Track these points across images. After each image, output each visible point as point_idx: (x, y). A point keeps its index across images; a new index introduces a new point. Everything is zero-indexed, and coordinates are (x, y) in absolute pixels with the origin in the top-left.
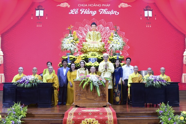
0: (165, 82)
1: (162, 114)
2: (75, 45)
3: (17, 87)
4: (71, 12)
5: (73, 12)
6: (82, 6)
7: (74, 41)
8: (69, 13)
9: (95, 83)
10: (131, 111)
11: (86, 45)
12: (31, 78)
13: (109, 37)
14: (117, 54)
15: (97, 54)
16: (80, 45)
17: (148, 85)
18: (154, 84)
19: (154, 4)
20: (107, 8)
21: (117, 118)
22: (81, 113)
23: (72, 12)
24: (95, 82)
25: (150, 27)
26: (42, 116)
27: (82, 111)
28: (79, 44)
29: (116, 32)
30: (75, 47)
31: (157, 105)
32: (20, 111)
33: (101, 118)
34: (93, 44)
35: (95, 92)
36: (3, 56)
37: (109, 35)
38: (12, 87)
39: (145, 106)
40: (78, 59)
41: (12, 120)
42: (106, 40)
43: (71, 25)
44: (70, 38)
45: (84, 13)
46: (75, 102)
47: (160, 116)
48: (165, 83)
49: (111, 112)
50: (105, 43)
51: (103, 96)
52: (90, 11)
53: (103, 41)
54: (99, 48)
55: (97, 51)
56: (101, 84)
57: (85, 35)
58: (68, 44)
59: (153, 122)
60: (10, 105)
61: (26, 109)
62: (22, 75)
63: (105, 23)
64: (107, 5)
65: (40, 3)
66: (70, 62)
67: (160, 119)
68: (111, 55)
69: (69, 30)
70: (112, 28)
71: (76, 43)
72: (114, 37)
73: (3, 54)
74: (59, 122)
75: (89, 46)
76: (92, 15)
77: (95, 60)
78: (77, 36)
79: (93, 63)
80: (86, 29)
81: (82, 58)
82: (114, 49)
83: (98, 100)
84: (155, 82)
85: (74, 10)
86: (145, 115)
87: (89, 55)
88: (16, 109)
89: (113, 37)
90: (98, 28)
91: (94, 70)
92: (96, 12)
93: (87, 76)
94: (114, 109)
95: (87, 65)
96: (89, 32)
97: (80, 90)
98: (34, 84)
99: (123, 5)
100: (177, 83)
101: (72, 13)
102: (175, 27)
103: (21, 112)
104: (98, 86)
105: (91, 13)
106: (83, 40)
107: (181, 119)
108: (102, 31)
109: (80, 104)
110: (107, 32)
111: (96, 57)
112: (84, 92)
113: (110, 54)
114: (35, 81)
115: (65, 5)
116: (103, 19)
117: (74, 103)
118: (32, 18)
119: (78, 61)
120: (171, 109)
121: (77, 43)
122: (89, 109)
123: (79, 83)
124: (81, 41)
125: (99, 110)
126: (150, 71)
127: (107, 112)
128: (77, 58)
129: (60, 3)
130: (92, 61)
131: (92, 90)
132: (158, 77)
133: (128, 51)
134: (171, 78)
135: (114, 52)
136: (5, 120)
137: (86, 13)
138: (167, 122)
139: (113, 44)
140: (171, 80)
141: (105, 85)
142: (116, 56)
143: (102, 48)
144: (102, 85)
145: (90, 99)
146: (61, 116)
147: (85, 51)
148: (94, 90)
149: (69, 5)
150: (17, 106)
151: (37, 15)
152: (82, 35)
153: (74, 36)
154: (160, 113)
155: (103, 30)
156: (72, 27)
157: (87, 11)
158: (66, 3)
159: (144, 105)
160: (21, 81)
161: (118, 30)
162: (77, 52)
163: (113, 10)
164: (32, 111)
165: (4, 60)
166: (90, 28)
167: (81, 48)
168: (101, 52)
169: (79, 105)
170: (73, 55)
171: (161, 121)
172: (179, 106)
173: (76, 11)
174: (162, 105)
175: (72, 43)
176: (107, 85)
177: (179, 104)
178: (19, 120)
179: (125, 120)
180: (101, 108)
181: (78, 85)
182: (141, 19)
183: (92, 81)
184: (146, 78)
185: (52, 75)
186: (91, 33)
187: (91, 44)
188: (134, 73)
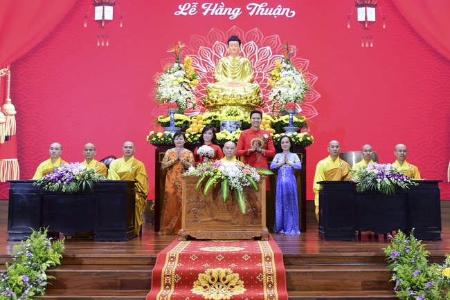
0: (405, 180)
1: (397, 259)
2: (188, 90)
3: (42, 192)
4: (180, 10)
5: (184, 11)
7: (186, 80)
8: (175, 14)
9: (233, 182)
10: (321, 251)
11: (215, 90)
12: (78, 168)
13: (271, 71)
14: (289, 111)
15: (242, 112)
16: (202, 91)
17: (363, 187)
18: (379, 185)
21: (286, 268)
22: (197, 255)
23: (182, 11)
24: (234, 178)
25: (372, 46)
26: (101, 262)
27: (201, 249)
28: (199, 87)
29: (289, 60)
30: (190, 94)
31: (385, 236)
32: (45, 250)
33: (246, 268)
34: (231, 88)
36: (15, 115)
37: (271, 65)
38: (31, 191)
39: (357, 239)
40: (194, 124)
41: (22, 275)
42: (264, 78)
43: (179, 43)
44: (176, 74)
45: (212, 14)
46: (187, 227)
47: (392, 265)
48: (406, 182)
49: (271, 252)
50: (261, 85)
51: (254, 213)
52: (226, 9)
53: (257, 80)
54: (246, 98)
55: (242, 106)
56: (249, 184)
57: (214, 65)
58: (172, 89)
59: (375, 279)
61: (61, 244)
62: (58, 162)
63: (263, 37)
67: (393, 273)
68: (276, 114)
69: (175, 53)
70: (277, 50)
71: (191, 86)
72: (283, 70)
73: (15, 112)
74: (141, 278)
75: (222, 91)
76: (230, 18)
77: (235, 126)
78: (193, 68)
79: (231, 132)
80: (216, 52)
81: (205, 120)
82: (281, 99)
83: (240, 223)
84: (380, 180)
85: (187, 6)
86: (355, 261)
87: (222, 115)
88: (34, 245)
89: (280, 71)
90: (244, 50)
91: (233, 150)
92: (239, 9)
93: (215, 165)
94: (279, 246)
96: (224, 60)
97: (198, 198)
98: (86, 183)
100: (436, 183)
101: (181, 13)
102: (431, 47)
103: (47, 253)
104: (242, 189)
105: (229, 14)
106: (208, 79)
107: (445, 275)
108: (254, 57)
109: (198, 232)
110: (267, 58)
111: (238, 119)
112: (207, 204)
113: (273, 111)
114: (89, 175)
116: (256, 29)
118: (85, 26)
119: (196, 129)
120: (421, 247)
121: (195, 85)
122: (218, 245)
123: (194, 181)
124: (203, 80)
125: (243, 249)
126: (368, 153)
127: (262, 252)
128: (193, 120)
130: (229, 128)
131: (227, 199)
132: (388, 168)
133: (317, 105)
134: (420, 170)
135: (283, 106)
136: (5, 273)
137: (216, 14)
138: (409, 281)
139: (280, 88)
140: (421, 176)
141: (258, 187)
142: (287, 116)
143: (254, 97)
144: (251, 187)
145: (223, 221)
146: (147, 262)
147: (212, 105)
148: (231, 199)
150: (40, 239)
151: (98, 17)
152: (207, 66)
153: (186, 67)
154: (393, 257)
155: (256, 54)
156: (181, 47)
157: (218, 7)
159: (354, 236)
160: (54, 176)
161: (293, 54)
162: (194, 107)
163: (280, 6)
164: (78, 249)
165: (17, 125)
166: (225, 50)
167: (204, 98)
168: (252, 107)
169: (195, 234)
170: (183, 114)
171: (394, 278)
172: (441, 240)
173: (191, 8)
174: (397, 236)
175: (181, 84)
176: (263, 187)
177: (442, 235)
178: (42, 273)
179: (306, 272)
180: (249, 243)
181: (192, 185)
182: (349, 27)
183: (227, 177)
184: (358, 170)
185: (132, 162)
186: (227, 61)
187: (226, 88)
188: (329, 158)
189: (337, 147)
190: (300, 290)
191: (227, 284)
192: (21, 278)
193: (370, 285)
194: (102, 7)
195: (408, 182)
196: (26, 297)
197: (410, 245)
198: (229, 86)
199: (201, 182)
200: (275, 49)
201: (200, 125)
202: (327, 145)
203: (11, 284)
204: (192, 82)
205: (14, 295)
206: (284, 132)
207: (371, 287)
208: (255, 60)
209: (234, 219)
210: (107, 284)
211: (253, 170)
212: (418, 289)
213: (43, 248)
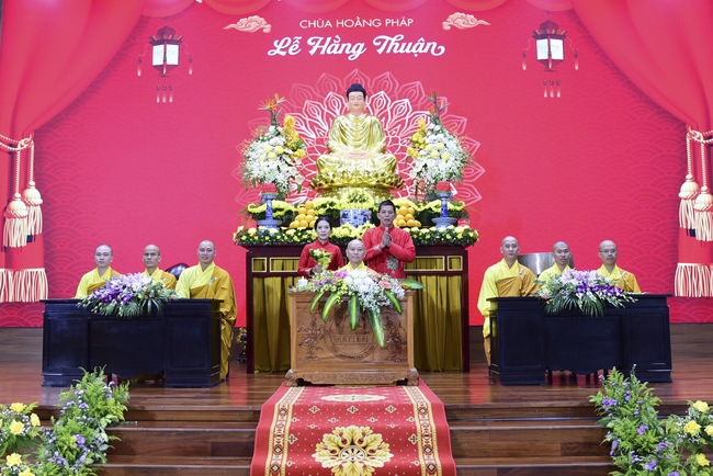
0: (618, 294)
1: (612, 411)
2: (289, 165)
3: (90, 316)
4: (276, 49)
5: (282, 50)
6: (312, 26)
7: (286, 150)
8: (269, 53)
9: (366, 300)
10: (495, 400)
11: (330, 164)
12: (140, 282)
13: (411, 135)
14: (441, 194)
15: (371, 197)
16: (310, 165)
17: (556, 306)
18: (580, 302)
19: (572, 12)
20: (402, 30)
21: (450, 425)
22: (318, 406)
23: (278, 49)
25: (559, 95)
26: (182, 417)
27: (323, 398)
28: (305, 161)
29: (437, 118)
30: (293, 171)
31: (588, 378)
32: (104, 398)
33: (392, 426)
34: (353, 161)
35: (367, 330)
36: (41, 206)
37: (411, 127)
38: (75, 316)
40: (301, 216)
41: (76, 434)
42: (400, 145)
43: (276, 96)
44: (272, 141)
45: (322, 52)
46: (297, 367)
47: (604, 419)
48: (619, 297)
49: (427, 403)
51: (396, 344)
52: (344, 45)
53: (390, 148)
54: (376, 176)
55: (370, 187)
56: (388, 303)
58: (267, 163)
59: (581, 440)
60: (70, 380)
61: (124, 392)
62: (108, 272)
63: (398, 85)
64: (403, 22)
65: (166, 18)
66: (274, 226)
67: (606, 430)
68: (420, 199)
69: (270, 110)
70: (419, 104)
71: (295, 159)
72: (429, 133)
73: (41, 201)
74: (240, 440)
75: (341, 166)
76: (349, 58)
77: (362, 217)
78: (297, 133)
79: (356, 226)
80: (329, 109)
81: (317, 209)
82: (428, 177)
83: (376, 360)
84: (581, 295)
85: (286, 41)
86: (551, 413)
87: (341, 201)
88: (89, 392)
89: (425, 135)
90: (371, 105)
91: (361, 253)
92: (362, 45)
93: (339, 275)
94: (436, 393)
95: (334, 237)
96: (342, 119)
97: (314, 324)
98: (152, 302)
99: (461, 20)
100: (663, 298)
101: (276, 52)
102: (647, 97)
103: (106, 404)
104: (378, 311)
105: (347, 52)
106: (319, 148)
108: (386, 115)
109: (314, 374)
110: (405, 116)
111: (366, 206)
112: (328, 332)
113: (416, 194)
114: (156, 292)
115: (252, 24)
116: (388, 73)
117: (291, 371)
118: (139, 74)
119: (305, 222)
120: (647, 392)
121: (299, 157)
122: (346, 393)
123: (308, 299)
124: (311, 150)
126: (563, 254)
127: (413, 402)
128: (298, 209)
129: (236, 19)
130: (353, 220)
131: (357, 325)
132: (592, 276)
133: (480, 184)
135: (431, 188)
136: (52, 431)
137: (329, 52)
138: (631, 441)
139: (425, 161)
140: (640, 287)
141: (401, 308)
142: (438, 202)
143: (387, 174)
144: (391, 307)
145: (350, 357)
146: (247, 417)
147: (326, 186)
148: (362, 324)
149: (269, 26)
150: (94, 384)
151: (157, 60)
152: (316, 129)
153: (286, 131)
154: (607, 408)
155: (388, 109)
156: (278, 102)
157: (331, 42)
158: (255, 17)
159: (542, 378)
160: (106, 293)
161: (443, 110)
162: (299, 190)
163: (422, 39)
164: (145, 399)
165: (44, 219)
167: (314, 176)
168: (385, 189)
169: (310, 377)
170: (283, 200)
171: (609, 438)
172: (670, 382)
173: (291, 44)
174: (611, 377)
175: (280, 157)
176: (410, 306)
177: (672, 375)
178: (101, 431)
179: (479, 431)
180: (391, 389)
181: (305, 304)
182: (524, 68)
183: (356, 293)
184: (548, 280)
185: (212, 272)
186: (346, 121)
187: (346, 161)
188: (503, 263)
189: (514, 246)
190: (472, 457)
191: (364, 448)
192: (74, 438)
193: (574, 448)
194: (162, 46)
195: (622, 298)
196: (81, 465)
197: (631, 389)
198: (350, 158)
199: (319, 301)
200: (416, 102)
201: (310, 217)
202: (499, 243)
203: (60, 447)
204: (296, 153)
205: (66, 463)
206: (434, 225)
207: (575, 451)
208: (387, 118)
209: (367, 354)
210: (192, 449)
211: (395, 282)
212: (645, 453)
213: (101, 397)
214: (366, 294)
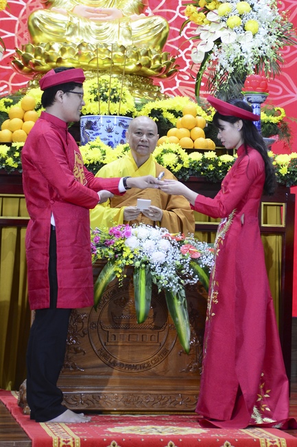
11: (53, 28)
14: (252, 98)
54: (137, 55)
75: (74, 33)
77: (121, 129)
130: (106, 135)
139: (218, 32)
143: (154, 52)
147: (46, 66)
168: (146, 77)
183: (146, 263)
187: (82, 25)
198: (87, 18)
214: (163, 265)
